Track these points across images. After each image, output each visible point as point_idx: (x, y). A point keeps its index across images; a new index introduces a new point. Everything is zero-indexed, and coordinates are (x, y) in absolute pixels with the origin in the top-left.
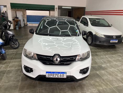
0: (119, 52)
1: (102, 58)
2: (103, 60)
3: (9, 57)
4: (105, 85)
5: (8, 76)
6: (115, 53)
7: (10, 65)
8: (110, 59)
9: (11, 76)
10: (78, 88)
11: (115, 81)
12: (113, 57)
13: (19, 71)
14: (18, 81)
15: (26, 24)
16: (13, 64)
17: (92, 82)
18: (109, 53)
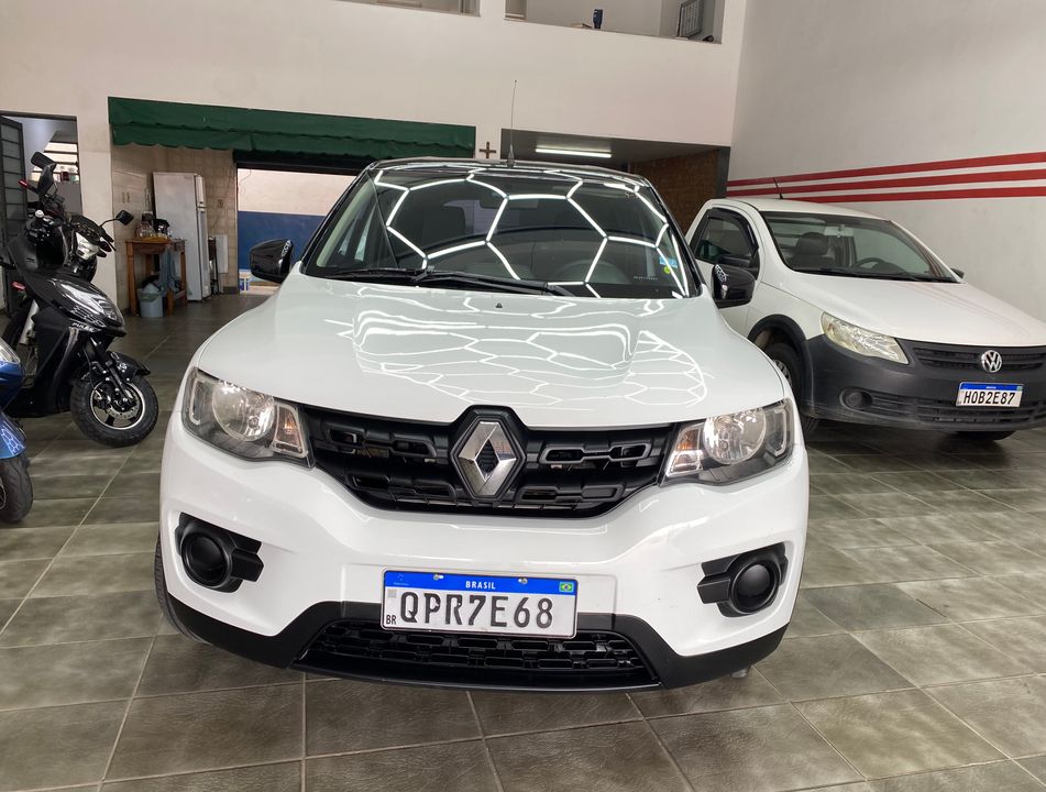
0: (1037, 489)
1: (891, 532)
2: (899, 543)
3: (59, 507)
4: (940, 740)
5: (23, 645)
6: (1007, 499)
7: (53, 564)
8: (961, 541)
9: (58, 652)
10: (689, 756)
11: (1029, 707)
12: (992, 528)
13: (134, 611)
14: (119, 688)
15: (233, 283)
16: (89, 553)
17: (818, 714)
18: (951, 494)
